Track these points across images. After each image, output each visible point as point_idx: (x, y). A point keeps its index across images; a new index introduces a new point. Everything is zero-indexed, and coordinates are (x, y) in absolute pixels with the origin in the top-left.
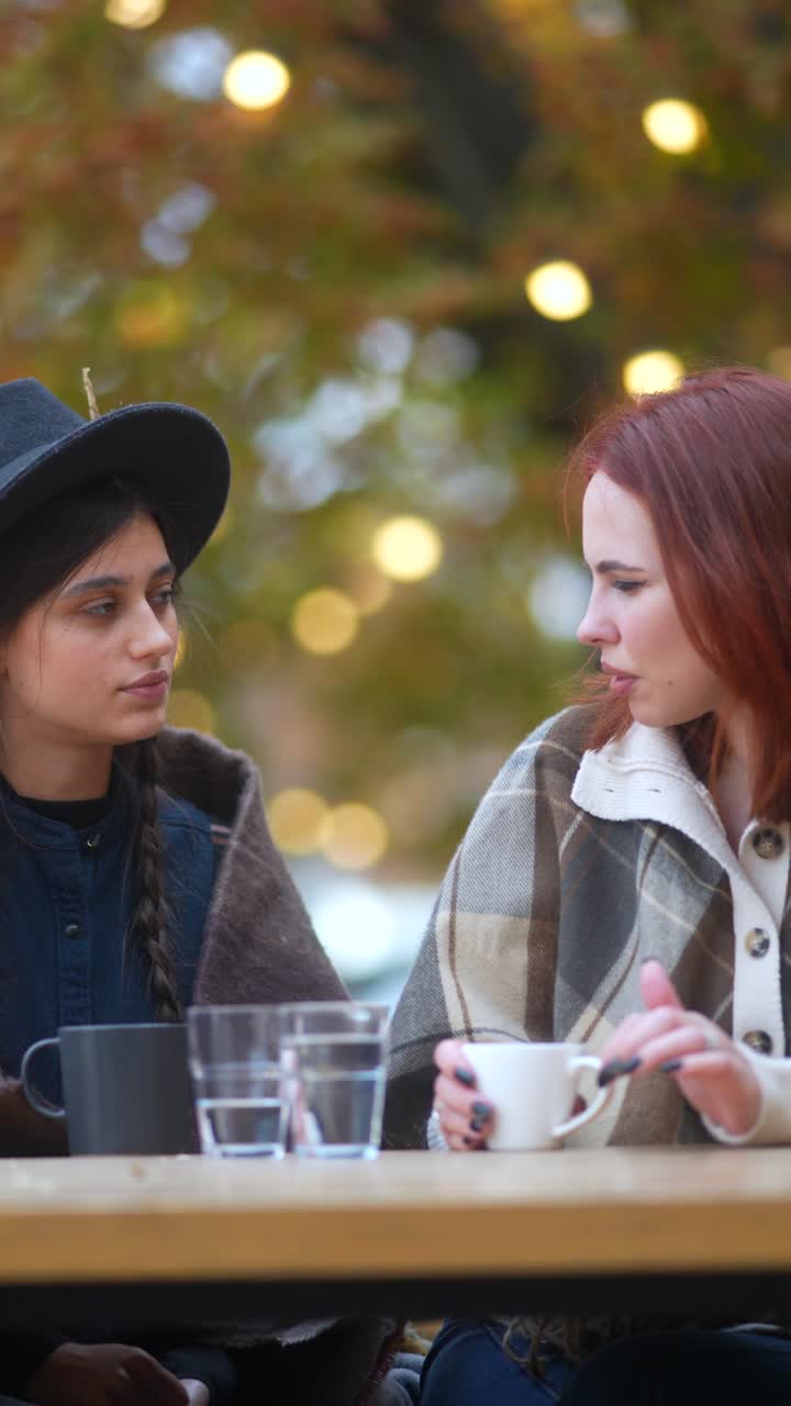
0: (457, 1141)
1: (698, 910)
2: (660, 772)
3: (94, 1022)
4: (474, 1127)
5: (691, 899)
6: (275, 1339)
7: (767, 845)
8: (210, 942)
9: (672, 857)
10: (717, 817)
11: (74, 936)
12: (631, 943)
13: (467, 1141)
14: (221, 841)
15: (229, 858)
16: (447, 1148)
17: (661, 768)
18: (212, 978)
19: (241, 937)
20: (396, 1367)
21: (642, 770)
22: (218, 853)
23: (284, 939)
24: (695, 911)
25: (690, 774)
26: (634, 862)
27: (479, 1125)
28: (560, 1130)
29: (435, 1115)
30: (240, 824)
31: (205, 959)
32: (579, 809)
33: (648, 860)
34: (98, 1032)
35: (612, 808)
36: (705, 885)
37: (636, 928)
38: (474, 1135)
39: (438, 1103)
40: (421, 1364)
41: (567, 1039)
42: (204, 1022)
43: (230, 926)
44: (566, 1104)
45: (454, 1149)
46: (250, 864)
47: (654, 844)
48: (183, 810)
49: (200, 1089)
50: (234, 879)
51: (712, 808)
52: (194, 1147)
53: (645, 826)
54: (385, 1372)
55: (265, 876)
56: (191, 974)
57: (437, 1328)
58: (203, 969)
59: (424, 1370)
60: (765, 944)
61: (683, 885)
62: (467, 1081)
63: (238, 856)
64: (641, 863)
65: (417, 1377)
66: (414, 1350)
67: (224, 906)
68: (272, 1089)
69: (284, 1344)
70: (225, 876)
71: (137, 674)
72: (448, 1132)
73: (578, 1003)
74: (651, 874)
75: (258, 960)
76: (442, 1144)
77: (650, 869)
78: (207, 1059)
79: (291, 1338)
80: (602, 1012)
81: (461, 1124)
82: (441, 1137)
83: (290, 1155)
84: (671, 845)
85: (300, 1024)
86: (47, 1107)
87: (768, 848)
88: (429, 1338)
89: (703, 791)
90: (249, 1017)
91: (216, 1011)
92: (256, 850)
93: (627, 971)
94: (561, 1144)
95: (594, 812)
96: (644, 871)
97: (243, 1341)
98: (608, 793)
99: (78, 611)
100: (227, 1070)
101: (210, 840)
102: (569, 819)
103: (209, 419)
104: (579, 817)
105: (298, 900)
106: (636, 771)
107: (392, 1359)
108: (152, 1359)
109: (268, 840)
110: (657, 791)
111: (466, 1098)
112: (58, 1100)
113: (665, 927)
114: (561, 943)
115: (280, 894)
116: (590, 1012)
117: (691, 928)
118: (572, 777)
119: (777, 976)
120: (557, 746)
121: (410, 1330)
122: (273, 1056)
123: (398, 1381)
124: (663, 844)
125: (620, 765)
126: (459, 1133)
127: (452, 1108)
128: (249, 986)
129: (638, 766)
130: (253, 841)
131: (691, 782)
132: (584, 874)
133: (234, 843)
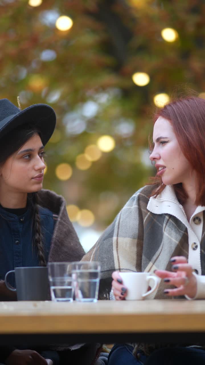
0: (118, 298)
1: (179, 238)
2: (170, 201)
3: (23, 266)
4: (122, 294)
5: (177, 235)
6: (69, 349)
7: (197, 221)
8: (53, 245)
9: (173, 224)
10: (185, 213)
11: (17, 244)
12: (161, 246)
13: (120, 298)
14: (56, 219)
15: (58, 223)
16: (115, 300)
17: (170, 200)
18: (53, 255)
19: (61, 244)
20: (101, 356)
21: (166, 201)
22: (55, 222)
23: (72, 244)
24: (178, 238)
25: (178, 202)
26: (162, 225)
27: (123, 293)
28: (144, 295)
29: (112, 291)
30: (61, 214)
31: (51, 250)
32: (149, 211)
33: (166, 224)
34: (25, 269)
35: (157, 211)
36: (181, 231)
37: (162, 242)
38: (122, 296)
39: (113, 288)
40: (108, 356)
41: (145, 271)
42: (52, 267)
43: (58, 241)
44: (146, 288)
45: (117, 300)
46: (63, 225)
47: (168, 220)
48: (46, 211)
49: (51, 284)
50: (59, 229)
51: (184, 211)
52: (50, 299)
53: (166, 215)
54: (98, 357)
55: (67, 228)
56: (48, 253)
57: (112, 346)
58: (51, 252)
59: (109, 357)
60: (197, 247)
61: (175, 231)
62: (120, 282)
63: (60, 223)
64: (164, 225)
65: (107, 359)
66: (106, 352)
67: (56, 235)
68: (70, 284)
69: (72, 350)
70: (57, 228)
71: (37, 174)
72: (115, 295)
73: (148, 261)
74: (167, 228)
75: (65, 250)
76: (114, 298)
77: (167, 226)
78: (53, 276)
79: (74, 348)
80: (153, 264)
81: (119, 293)
82: (114, 297)
83: (74, 301)
84: (172, 220)
85: (77, 267)
86: (11, 288)
87: (197, 222)
88: (110, 349)
89: (181, 206)
90: (64, 265)
91: (55, 264)
92: (65, 221)
93: (160, 253)
94: (145, 299)
95: (153, 212)
96: (165, 227)
97: (61, 349)
98: (157, 207)
99: (22, 158)
100: (58, 279)
101: (53, 218)
102: (146, 214)
103: (53, 109)
104: (149, 214)
105: (76, 234)
106: (164, 201)
107: (100, 354)
108: (39, 354)
109: (68, 219)
110: (169, 206)
111: (120, 286)
112: (14, 286)
113: (171, 242)
114: (144, 246)
115: (71, 232)
116: (151, 264)
117: (177, 242)
118: (147, 203)
119: (199, 255)
120: (143, 195)
121: (104, 346)
122: (70, 275)
123: (102, 359)
124: (171, 220)
125: (161, 200)
126: (118, 295)
127: (117, 289)
128: (63, 257)
129: (165, 200)
130: (64, 218)
131: (178, 204)
132: (150, 228)
133: (59, 219)
